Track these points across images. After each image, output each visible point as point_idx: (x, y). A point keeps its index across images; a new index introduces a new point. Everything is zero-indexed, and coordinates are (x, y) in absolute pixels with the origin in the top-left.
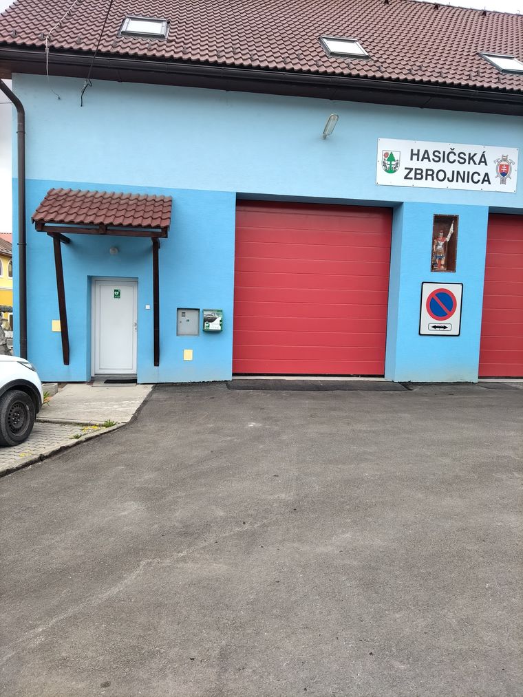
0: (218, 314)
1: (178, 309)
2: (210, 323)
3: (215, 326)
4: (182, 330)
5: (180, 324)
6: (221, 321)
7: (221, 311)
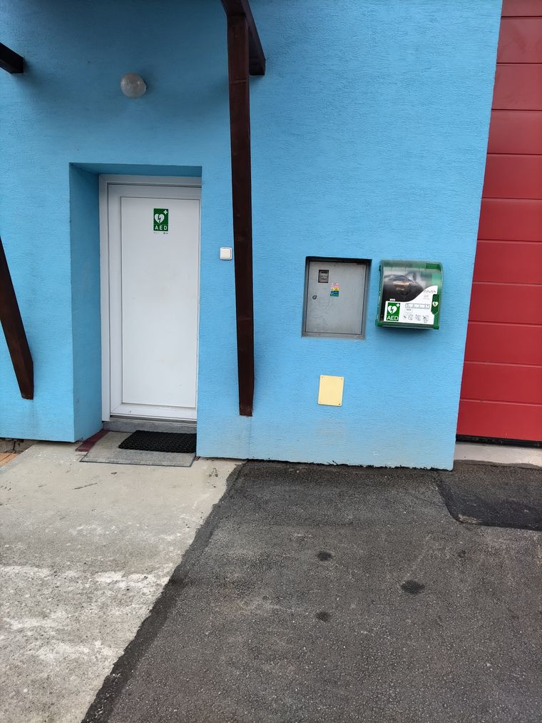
0: (426, 277)
1: (310, 260)
2: (403, 304)
3: (416, 311)
4: (316, 319)
5: (312, 303)
6: (436, 298)
7: (439, 267)
